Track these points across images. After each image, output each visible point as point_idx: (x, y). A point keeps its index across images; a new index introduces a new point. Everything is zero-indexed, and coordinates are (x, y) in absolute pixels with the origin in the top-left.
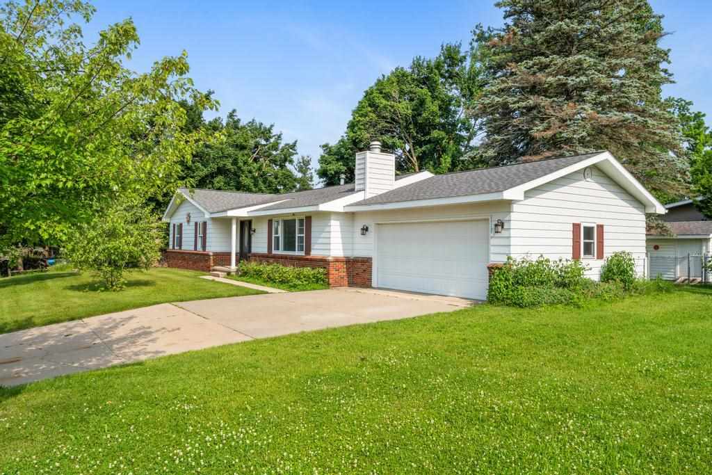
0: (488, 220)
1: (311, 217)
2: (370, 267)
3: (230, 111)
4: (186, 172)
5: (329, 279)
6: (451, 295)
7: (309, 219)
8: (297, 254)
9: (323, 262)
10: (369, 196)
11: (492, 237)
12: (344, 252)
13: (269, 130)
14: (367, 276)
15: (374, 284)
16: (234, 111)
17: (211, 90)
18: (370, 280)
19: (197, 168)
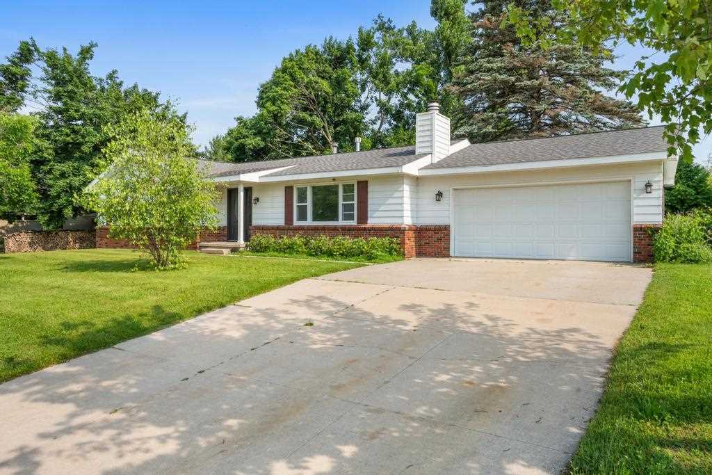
0: (630, 181)
1: (366, 182)
2: (448, 235)
3: (110, 71)
4: (72, 136)
5: (404, 249)
6: (570, 258)
7: (363, 185)
8: (341, 224)
9: (396, 232)
10: (436, 160)
11: (635, 198)
12: (412, 220)
13: (155, 99)
14: (443, 244)
15: (452, 253)
16: (114, 72)
17: (94, 43)
18: (448, 249)
19: (89, 134)
